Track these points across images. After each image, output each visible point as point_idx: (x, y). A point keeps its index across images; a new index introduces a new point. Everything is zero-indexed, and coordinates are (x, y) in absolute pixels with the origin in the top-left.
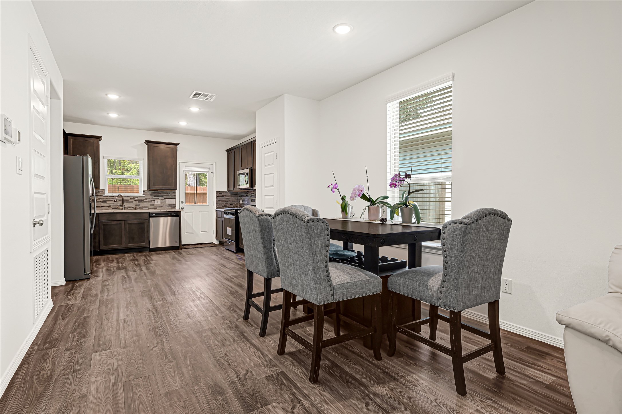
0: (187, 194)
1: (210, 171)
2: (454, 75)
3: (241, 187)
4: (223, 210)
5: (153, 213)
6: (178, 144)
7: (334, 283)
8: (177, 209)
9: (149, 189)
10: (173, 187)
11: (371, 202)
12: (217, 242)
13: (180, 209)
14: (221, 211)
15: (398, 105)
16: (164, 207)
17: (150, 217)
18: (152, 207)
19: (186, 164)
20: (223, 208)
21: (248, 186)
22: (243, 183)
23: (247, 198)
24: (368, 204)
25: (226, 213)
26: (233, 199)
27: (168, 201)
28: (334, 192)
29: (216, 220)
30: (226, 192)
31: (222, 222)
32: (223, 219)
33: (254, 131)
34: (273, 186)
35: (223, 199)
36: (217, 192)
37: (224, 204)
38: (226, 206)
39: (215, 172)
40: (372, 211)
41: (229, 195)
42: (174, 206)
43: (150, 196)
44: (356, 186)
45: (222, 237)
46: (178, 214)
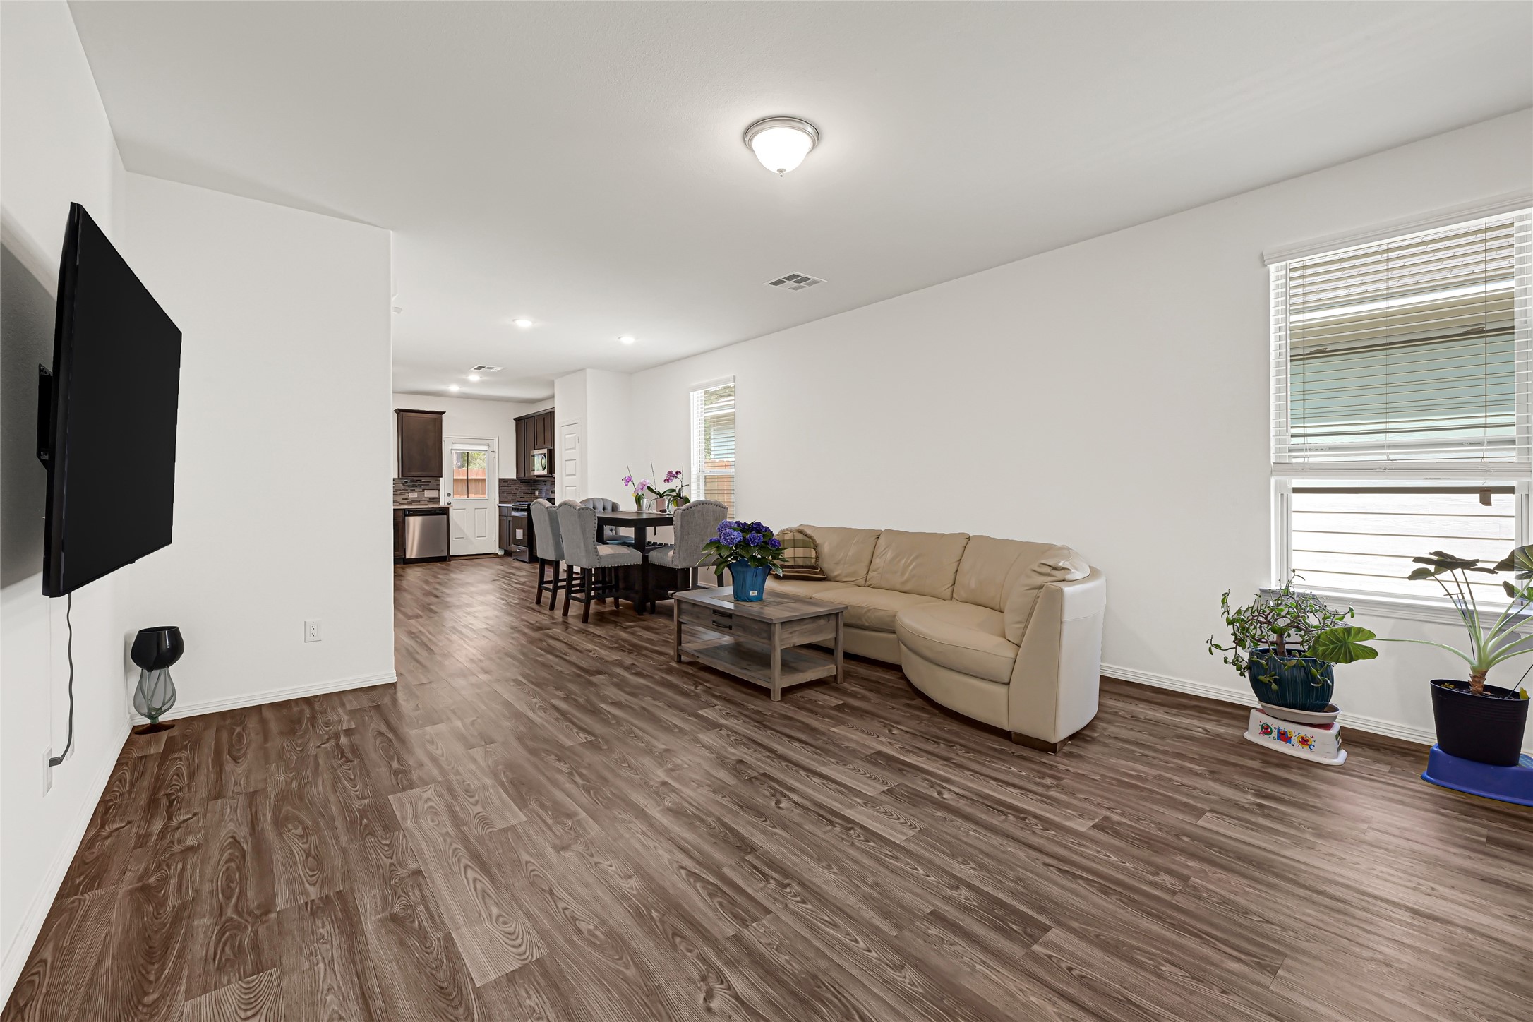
0: (455, 481)
1: (491, 450)
2: (734, 378)
3: (536, 473)
4: (511, 505)
5: (409, 510)
6: (444, 413)
7: (601, 554)
8: (442, 504)
9: (402, 475)
10: (435, 474)
11: (658, 495)
12: (500, 553)
13: (446, 504)
14: (507, 507)
15: (703, 394)
16: (422, 502)
17: (406, 515)
18: (406, 501)
19: (454, 440)
20: (510, 503)
21: (545, 472)
22: (539, 468)
23: (545, 488)
24: (656, 496)
25: (515, 509)
26: (524, 488)
27: (429, 494)
28: (627, 485)
29: (500, 520)
30: (513, 480)
31: (508, 522)
32: (510, 519)
33: (552, 397)
34: (574, 475)
35: (508, 490)
36: (500, 479)
37: (511, 497)
38: (514, 500)
39: (497, 451)
40: (658, 503)
41: (518, 484)
42: (437, 500)
43: (402, 487)
44: (642, 480)
45: (508, 544)
46: (445, 512)
